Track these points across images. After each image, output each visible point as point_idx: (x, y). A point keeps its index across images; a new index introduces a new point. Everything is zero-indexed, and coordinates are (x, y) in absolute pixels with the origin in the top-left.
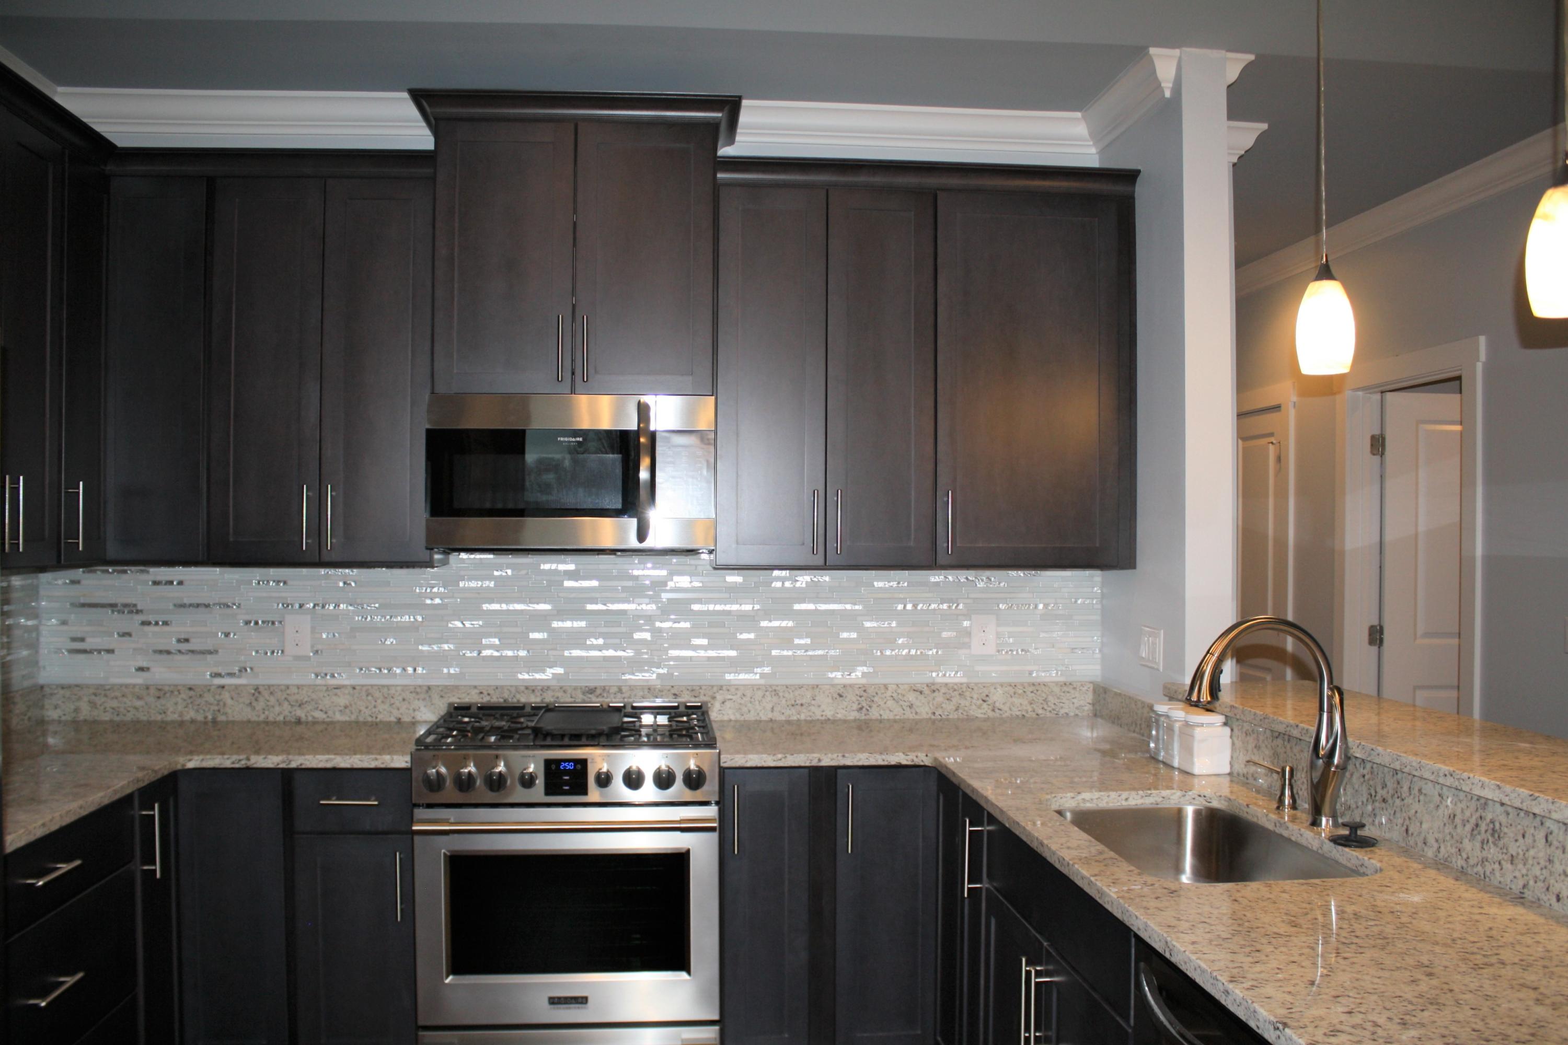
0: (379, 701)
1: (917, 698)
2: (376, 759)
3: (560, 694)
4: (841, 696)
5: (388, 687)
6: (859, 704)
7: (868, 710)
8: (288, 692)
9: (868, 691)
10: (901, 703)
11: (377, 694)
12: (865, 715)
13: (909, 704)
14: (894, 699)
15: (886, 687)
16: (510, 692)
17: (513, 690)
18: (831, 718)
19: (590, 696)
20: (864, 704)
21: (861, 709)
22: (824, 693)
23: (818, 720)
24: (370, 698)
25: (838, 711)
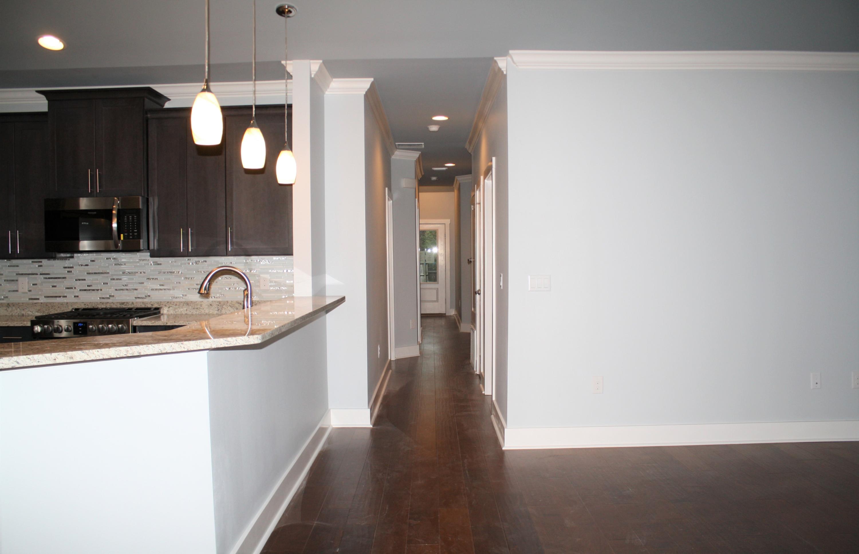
0: (50, 308)
1: (239, 306)
2: (22, 323)
3: (112, 305)
4: (211, 305)
5: (53, 303)
6: (218, 308)
7: (221, 310)
8: (19, 305)
9: (221, 303)
10: (233, 308)
11: (49, 305)
12: (220, 312)
13: (236, 308)
14: (230, 306)
15: (227, 302)
16: (95, 304)
17: (96, 303)
18: (208, 313)
19: (123, 305)
20: (220, 308)
21: (219, 310)
22: (205, 304)
23: (203, 314)
24: (47, 307)
25: (210, 311)
